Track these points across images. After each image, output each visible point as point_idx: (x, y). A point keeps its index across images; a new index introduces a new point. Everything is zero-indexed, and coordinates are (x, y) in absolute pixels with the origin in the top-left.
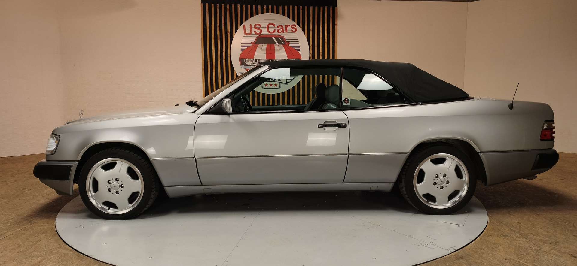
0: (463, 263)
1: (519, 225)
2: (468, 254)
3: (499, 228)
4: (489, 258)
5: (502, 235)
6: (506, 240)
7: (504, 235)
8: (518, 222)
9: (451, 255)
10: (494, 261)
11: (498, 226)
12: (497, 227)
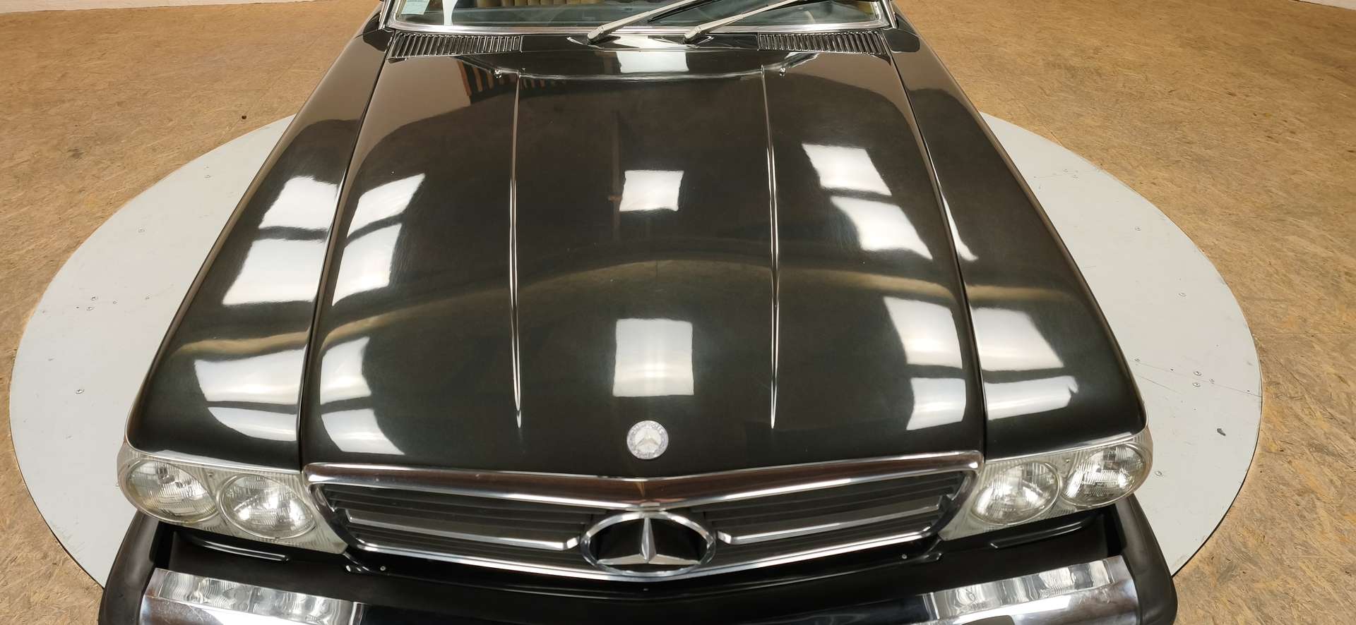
0: (1240, 601)
1: (1344, 386)
2: (1243, 549)
3: (1297, 407)
4: (1304, 568)
5: (1310, 445)
6: (1326, 470)
7: (1315, 441)
8: (1337, 372)
9: (1200, 561)
10: (1319, 585)
11: (1292, 398)
12: (1289, 401)
